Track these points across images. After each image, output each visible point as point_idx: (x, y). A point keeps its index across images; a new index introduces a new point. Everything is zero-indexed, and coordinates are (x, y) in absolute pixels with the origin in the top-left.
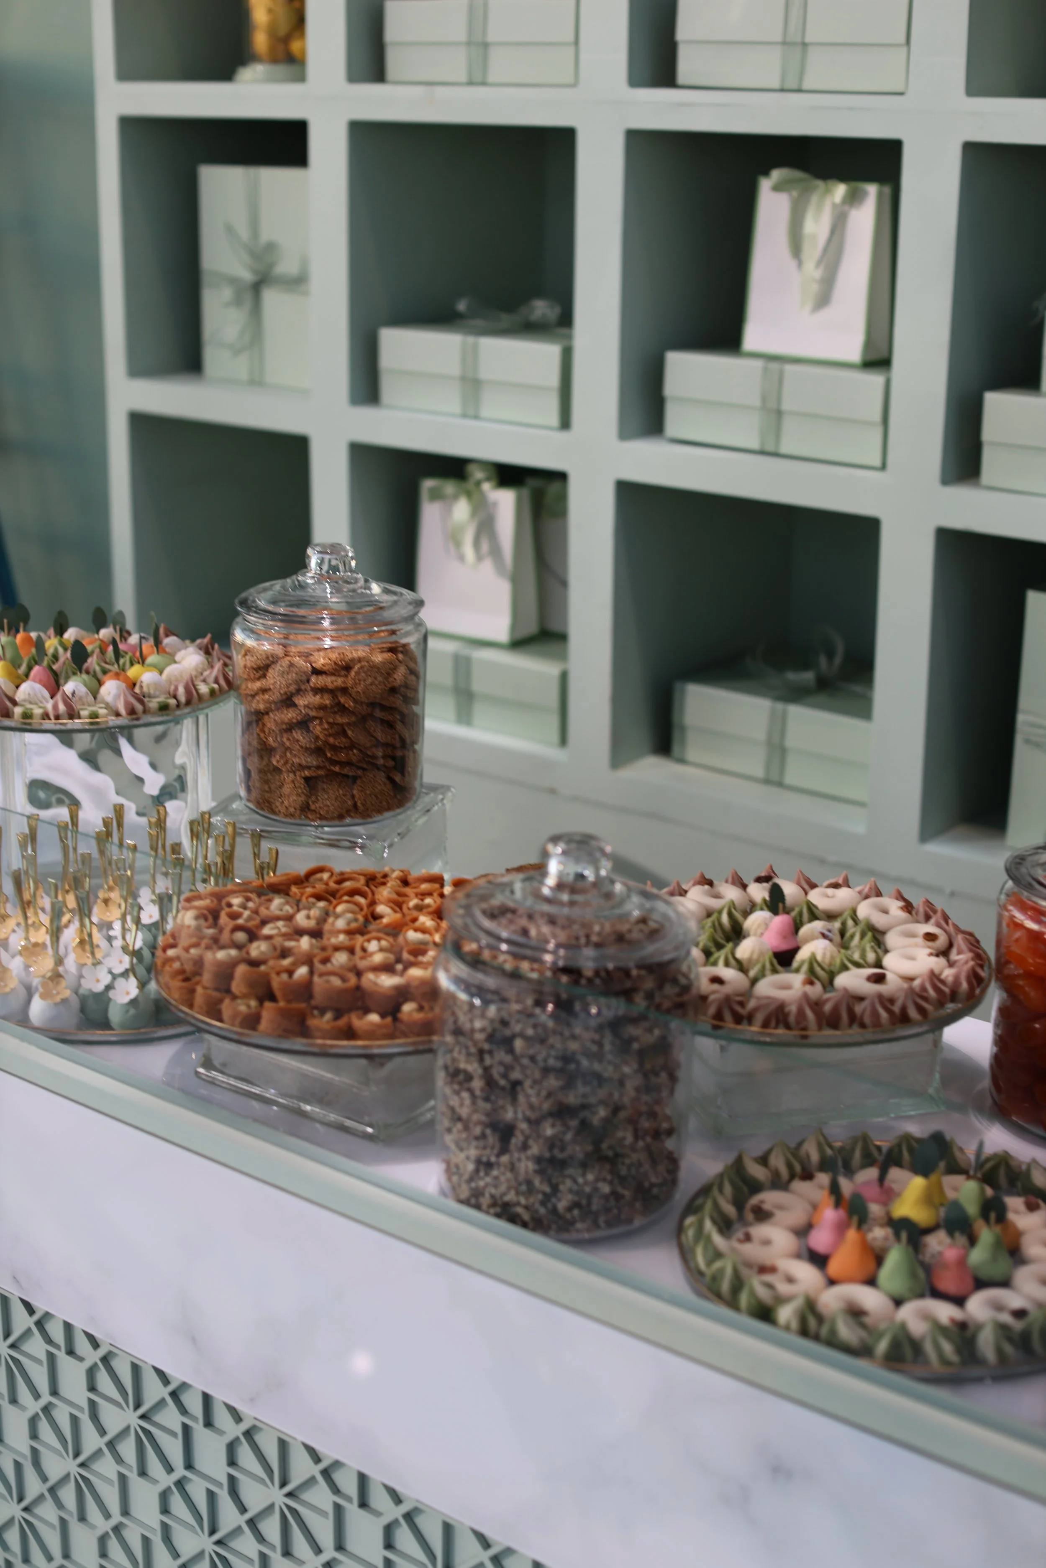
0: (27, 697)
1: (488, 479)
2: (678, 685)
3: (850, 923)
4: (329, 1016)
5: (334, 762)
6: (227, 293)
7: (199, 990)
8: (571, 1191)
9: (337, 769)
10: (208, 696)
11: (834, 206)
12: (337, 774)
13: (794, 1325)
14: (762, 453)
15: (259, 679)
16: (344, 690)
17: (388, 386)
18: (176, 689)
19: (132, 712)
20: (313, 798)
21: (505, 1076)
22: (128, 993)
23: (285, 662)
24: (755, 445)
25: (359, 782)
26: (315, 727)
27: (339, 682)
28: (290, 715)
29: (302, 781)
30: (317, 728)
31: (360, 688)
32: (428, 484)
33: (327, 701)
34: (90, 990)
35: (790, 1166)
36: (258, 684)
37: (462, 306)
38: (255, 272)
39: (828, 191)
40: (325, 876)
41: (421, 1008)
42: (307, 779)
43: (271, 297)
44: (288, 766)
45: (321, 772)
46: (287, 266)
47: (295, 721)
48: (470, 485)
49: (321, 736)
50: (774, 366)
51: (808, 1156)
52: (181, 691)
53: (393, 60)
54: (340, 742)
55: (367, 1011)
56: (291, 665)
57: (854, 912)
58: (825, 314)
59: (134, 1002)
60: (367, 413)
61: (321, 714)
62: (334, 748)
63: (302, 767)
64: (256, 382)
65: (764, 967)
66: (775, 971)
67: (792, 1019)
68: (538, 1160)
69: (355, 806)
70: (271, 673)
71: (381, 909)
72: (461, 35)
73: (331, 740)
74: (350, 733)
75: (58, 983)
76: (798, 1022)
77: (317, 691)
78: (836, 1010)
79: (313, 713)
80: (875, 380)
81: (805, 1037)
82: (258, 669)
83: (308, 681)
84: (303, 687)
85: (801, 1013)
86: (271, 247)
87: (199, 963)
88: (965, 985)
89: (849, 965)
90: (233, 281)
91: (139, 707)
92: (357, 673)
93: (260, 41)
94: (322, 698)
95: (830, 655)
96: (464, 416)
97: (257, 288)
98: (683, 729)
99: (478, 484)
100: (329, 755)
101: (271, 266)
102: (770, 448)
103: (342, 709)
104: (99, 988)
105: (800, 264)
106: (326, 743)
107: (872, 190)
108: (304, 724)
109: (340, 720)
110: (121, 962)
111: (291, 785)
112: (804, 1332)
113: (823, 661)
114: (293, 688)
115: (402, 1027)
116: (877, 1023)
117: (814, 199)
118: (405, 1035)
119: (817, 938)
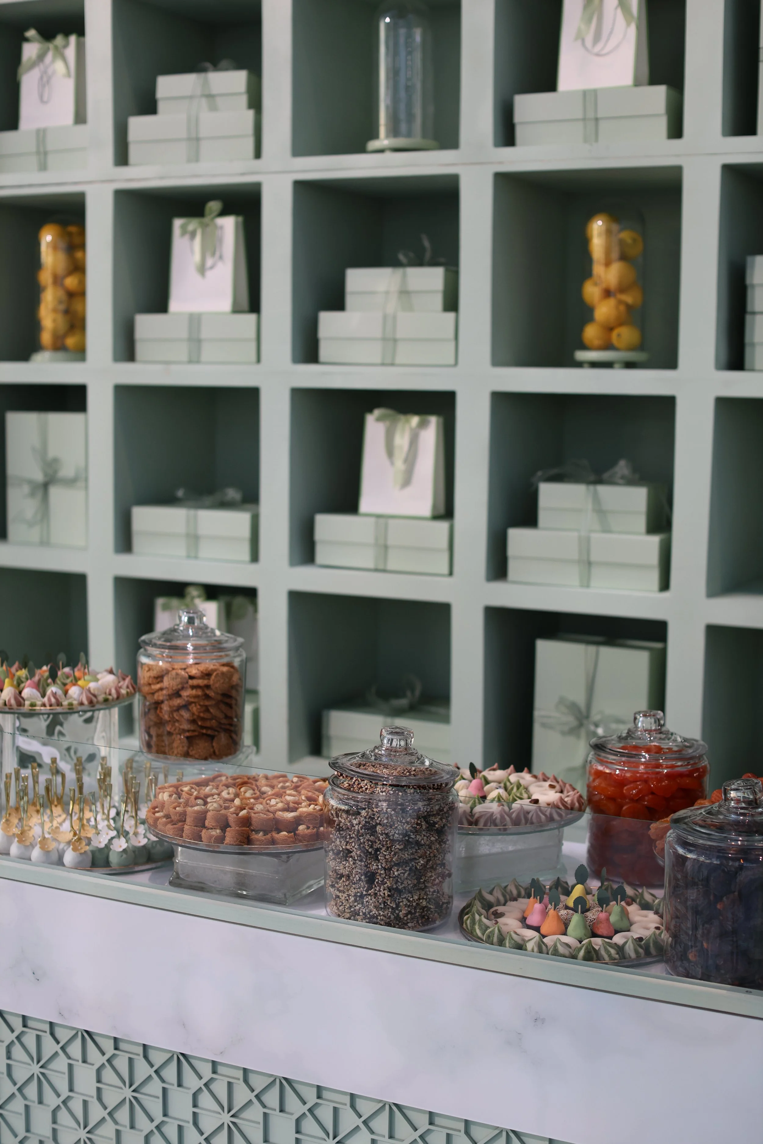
0: (29, 696)
1: (199, 596)
2: (325, 713)
3: (508, 784)
4: (261, 833)
5: (202, 727)
6: (26, 489)
7: (186, 827)
8: (406, 905)
9: (204, 731)
10: (125, 696)
11: (411, 429)
12: (203, 734)
13: (536, 949)
14: (376, 570)
15: (158, 683)
16: (208, 687)
17: (137, 542)
18: (110, 690)
19: (91, 702)
20: (191, 748)
21: (371, 847)
22: (121, 847)
23: (174, 672)
24: (371, 566)
25: (216, 738)
26: (192, 708)
27: (205, 682)
28: (177, 702)
29: (185, 739)
30: (194, 709)
31: (217, 685)
32: (160, 602)
33: (199, 692)
34: (97, 847)
35: (504, 896)
36: (158, 686)
37: (180, 493)
38: (46, 475)
39: (408, 421)
40: (224, 778)
41: (308, 828)
42: (188, 738)
43: (54, 491)
44: (177, 731)
45: (196, 733)
46: (67, 471)
47: (181, 705)
48: (188, 600)
49: (196, 713)
50: (382, 521)
51: (511, 892)
52: (113, 691)
53: (140, 349)
54: (207, 716)
55: (279, 831)
56: (177, 674)
57: (509, 781)
58: (409, 490)
59: (125, 851)
60: (125, 558)
61: (196, 700)
62: (203, 719)
63: (184, 731)
64: (45, 542)
65: (475, 801)
66: (480, 803)
67: (498, 821)
68: (390, 889)
69: (214, 752)
70: (166, 679)
71: (264, 789)
72: (184, 335)
73: (202, 715)
74: (211, 710)
75: (80, 843)
76: (501, 822)
77: (193, 687)
78: (518, 815)
79: (192, 700)
80: (443, 526)
81: (505, 830)
82: (156, 678)
83: (187, 682)
84: (185, 686)
85: (502, 817)
86: (56, 461)
87: (184, 814)
88: (577, 804)
89: (517, 799)
90: (30, 482)
91: (94, 700)
92: (216, 677)
93: (46, 337)
94: (196, 691)
95: (413, 690)
96: (188, 557)
97: (45, 486)
98: (329, 738)
99: (193, 598)
100: (200, 723)
101: (56, 472)
102: (381, 567)
103: (207, 697)
104: (102, 845)
105: (392, 463)
106: (199, 716)
107: (433, 421)
108: (186, 706)
109: (207, 703)
110: (107, 834)
111: (179, 742)
112: (541, 951)
113: (409, 694)
114: (180, 686)
115: (300, 838)
116: (540, 821)
117: (400, 426)
118: (300, 841)
119: (494, 790)
